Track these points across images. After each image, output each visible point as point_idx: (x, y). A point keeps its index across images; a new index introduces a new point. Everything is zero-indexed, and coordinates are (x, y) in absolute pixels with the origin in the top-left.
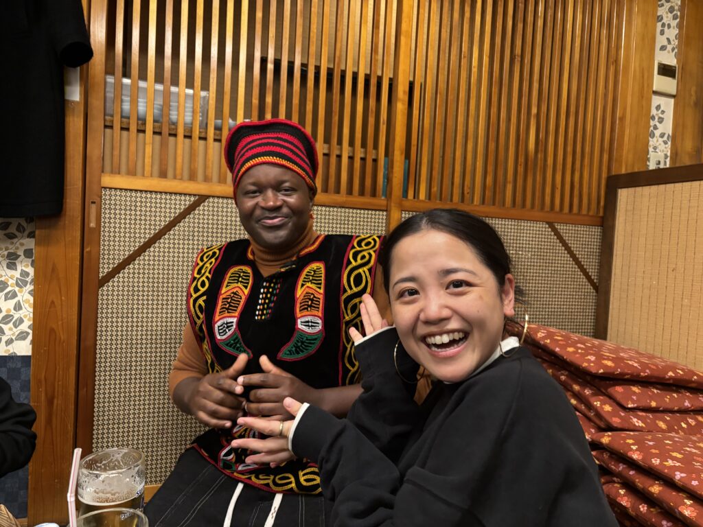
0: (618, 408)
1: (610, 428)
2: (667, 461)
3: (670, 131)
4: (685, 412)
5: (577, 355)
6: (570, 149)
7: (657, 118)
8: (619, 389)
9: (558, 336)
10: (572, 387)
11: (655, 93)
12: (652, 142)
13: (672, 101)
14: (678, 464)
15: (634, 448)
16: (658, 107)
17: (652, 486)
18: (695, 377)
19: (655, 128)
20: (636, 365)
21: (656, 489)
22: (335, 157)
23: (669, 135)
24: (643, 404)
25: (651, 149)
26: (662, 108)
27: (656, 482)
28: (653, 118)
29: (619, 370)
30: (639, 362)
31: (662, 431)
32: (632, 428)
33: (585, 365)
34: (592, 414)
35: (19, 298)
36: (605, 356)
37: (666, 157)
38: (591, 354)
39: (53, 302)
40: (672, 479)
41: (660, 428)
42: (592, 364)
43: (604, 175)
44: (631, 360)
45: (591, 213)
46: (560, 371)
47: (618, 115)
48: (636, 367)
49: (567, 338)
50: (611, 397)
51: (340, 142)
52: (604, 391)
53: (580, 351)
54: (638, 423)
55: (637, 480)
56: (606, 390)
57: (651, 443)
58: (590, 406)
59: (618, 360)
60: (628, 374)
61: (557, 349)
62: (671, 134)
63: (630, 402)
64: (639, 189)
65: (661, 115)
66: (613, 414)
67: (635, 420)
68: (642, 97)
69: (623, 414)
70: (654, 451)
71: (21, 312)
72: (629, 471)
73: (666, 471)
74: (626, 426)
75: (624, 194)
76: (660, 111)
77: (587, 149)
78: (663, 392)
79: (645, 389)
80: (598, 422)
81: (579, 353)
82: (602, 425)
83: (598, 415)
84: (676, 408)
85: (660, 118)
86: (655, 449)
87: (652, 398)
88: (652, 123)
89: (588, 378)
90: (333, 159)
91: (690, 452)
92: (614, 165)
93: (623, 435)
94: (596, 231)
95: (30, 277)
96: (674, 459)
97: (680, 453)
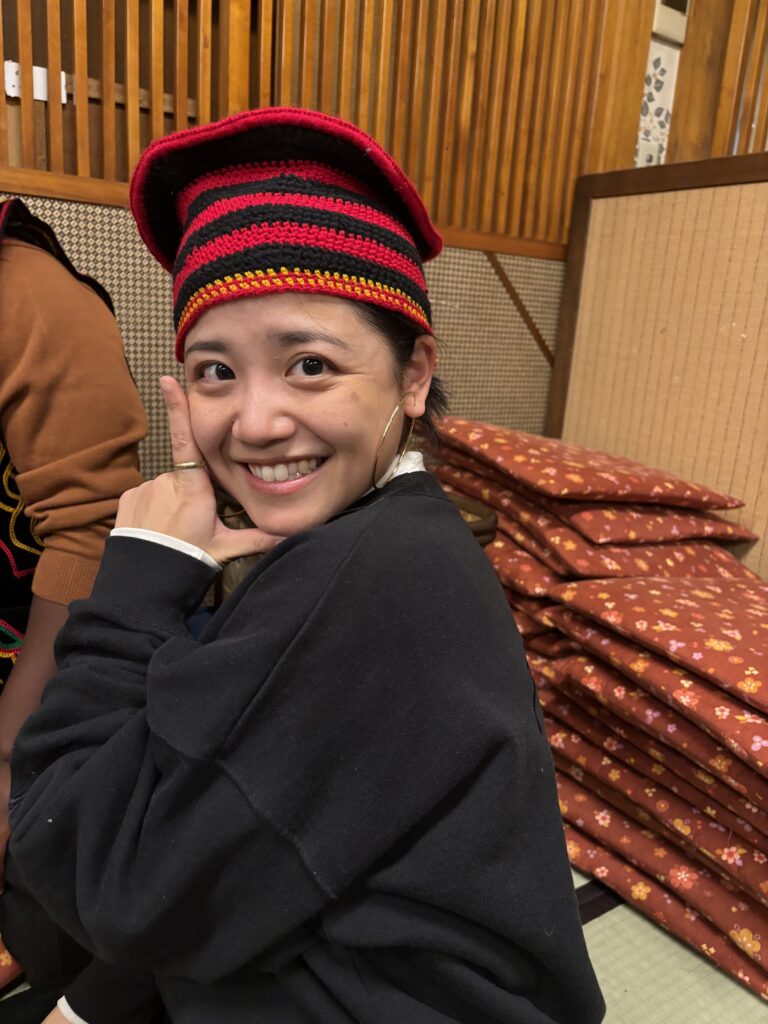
0: (584, 544)
1: (572, 576)
2: (657, 625)
3: (669, 107)
4: (670, 542)
5: (530, 468)
6: (524, 125)
7: (653, 81)
8: (587, 516)
9: (500, 437)
10: (518, 516)
11: (656, 37)
12: (645, 122)
13: (677, 54)
14: (672, 628)
15: (610, 605)
16: (657, 63)
17: (634, 661)
18: (688, 493)
19: (651, 98)
20: (612, 478)
21: (639, 665)
22: (113, 105)
23: (668, 113)
24: (619, 536)
25: (641, 135)
26: (662, 65)
27: (641, 655)
28: (648, 81)
29: (590, 488)
30: (616, 474)
31: (644, 574)
32: (603, 573)
33: (541, 482)
34: (546, 555)
36: (570, 466)
37: (661, 149)
38: (550, 465)
40: (664, 652)
41: (640, 569)
42: (552, 482)
43: (573, 176)
44: (604, 472)
45: (551, 239)
46: (500, 491)
47: (599, 69)
48: (612, 482)
49: (512, 440)
50: (574, 529)
51: (121, 77)
52: (565, 520)
53: (533, 461)
54: (611, 565)
55: (613, 653)
56: (568, 518)
57: (633, 597)
58: (543, 544)
59: (588, 472)
60: (600, 493)
61: (500, 459)
62: (671, 112)
63: (601, 535)
64: (622, 200)
65: (660, 77)
66: (579, 554)
67: (607, 561)
68: (636, 41)
69: (590, 553)
70: (638, 609)
72: (601, 640)
73: (656, 639)
74: (596, 572)
75: (600, 208)
76: (659, 70)
77: (551, 128)
78: (645, 516)
79: (622, 514)
80: (554, 565)
81: (532, 465)
82: (561, 570)
83: (556, 556)
84: (661, 539)
85: (658, 81)
86: (640, 606)
87: (630, 527)
88: (647, 89)
89: (543, 501)
90: (110, 111)
91: (685, 606)
92: (588, 158)
93: (593, 587)
94: (556, 268)
96: (666, 619)
97: (674, 610)
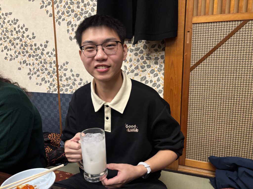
35: (159, 76)
39: (172, 78)
71: (159, 82)
95: (163, 67)
